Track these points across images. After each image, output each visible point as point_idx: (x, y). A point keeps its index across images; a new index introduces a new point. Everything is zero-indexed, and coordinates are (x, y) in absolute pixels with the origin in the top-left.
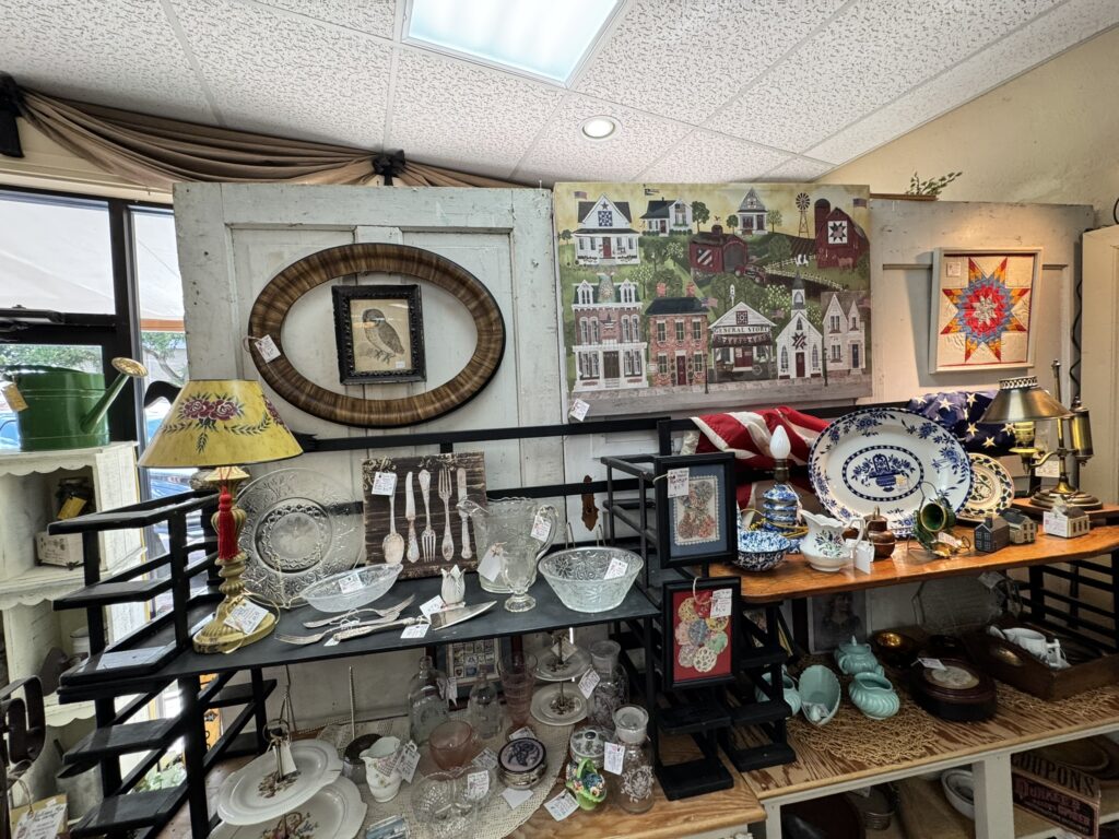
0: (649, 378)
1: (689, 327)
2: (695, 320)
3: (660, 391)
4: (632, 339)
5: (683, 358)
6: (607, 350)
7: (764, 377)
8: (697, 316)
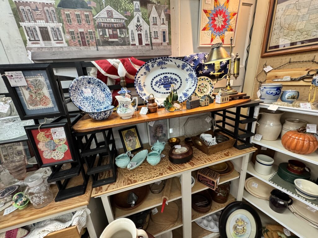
0: (67, 42)
1: (83, 17)
2: (85, 13)
3: (74, 49)
4: (53, 21)
5: (83, 32)
6: (40, 26)
7: (124, 44)
8: (86, 11)
